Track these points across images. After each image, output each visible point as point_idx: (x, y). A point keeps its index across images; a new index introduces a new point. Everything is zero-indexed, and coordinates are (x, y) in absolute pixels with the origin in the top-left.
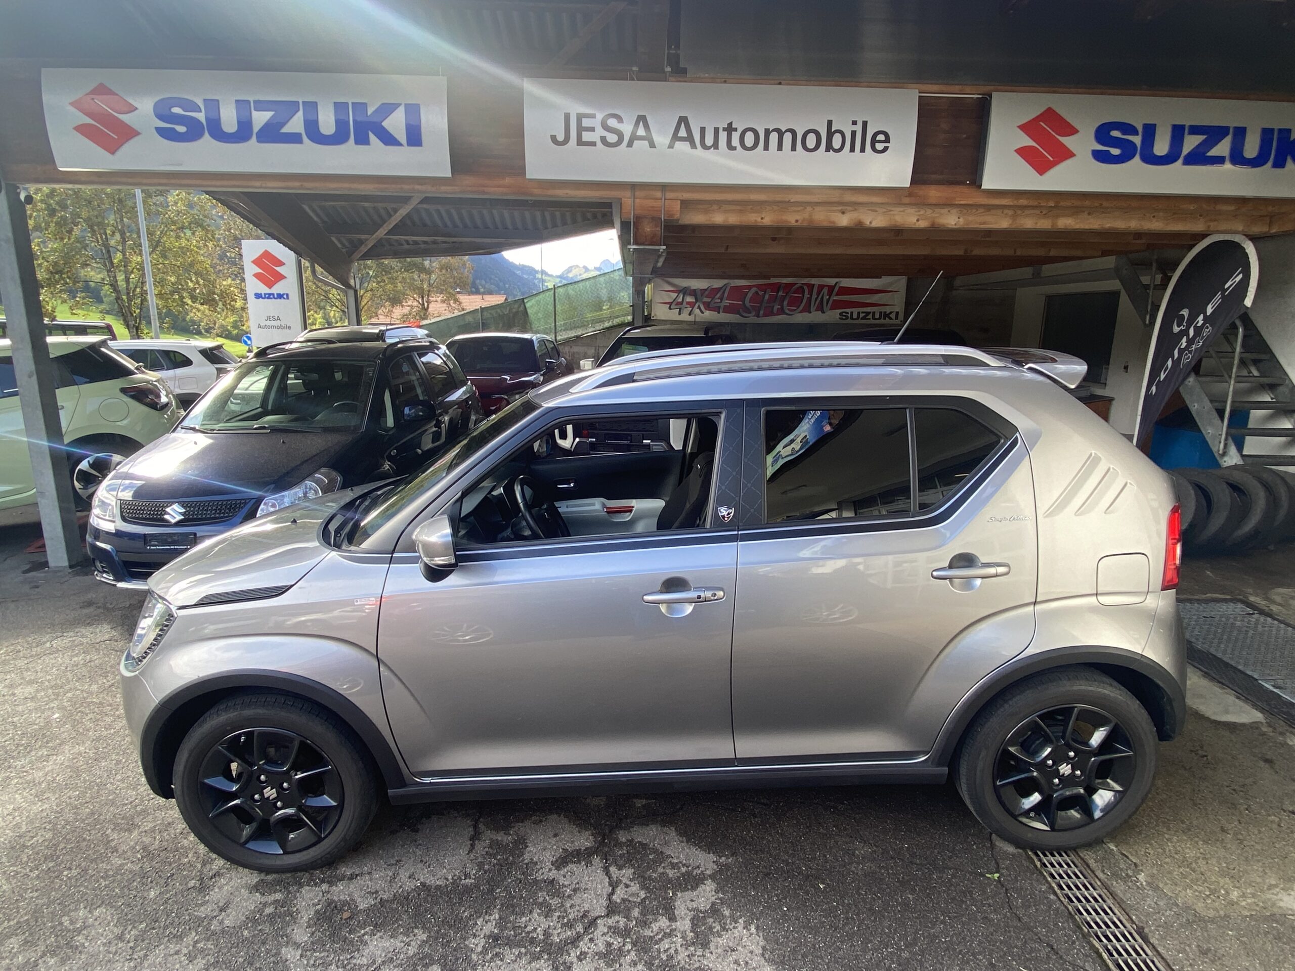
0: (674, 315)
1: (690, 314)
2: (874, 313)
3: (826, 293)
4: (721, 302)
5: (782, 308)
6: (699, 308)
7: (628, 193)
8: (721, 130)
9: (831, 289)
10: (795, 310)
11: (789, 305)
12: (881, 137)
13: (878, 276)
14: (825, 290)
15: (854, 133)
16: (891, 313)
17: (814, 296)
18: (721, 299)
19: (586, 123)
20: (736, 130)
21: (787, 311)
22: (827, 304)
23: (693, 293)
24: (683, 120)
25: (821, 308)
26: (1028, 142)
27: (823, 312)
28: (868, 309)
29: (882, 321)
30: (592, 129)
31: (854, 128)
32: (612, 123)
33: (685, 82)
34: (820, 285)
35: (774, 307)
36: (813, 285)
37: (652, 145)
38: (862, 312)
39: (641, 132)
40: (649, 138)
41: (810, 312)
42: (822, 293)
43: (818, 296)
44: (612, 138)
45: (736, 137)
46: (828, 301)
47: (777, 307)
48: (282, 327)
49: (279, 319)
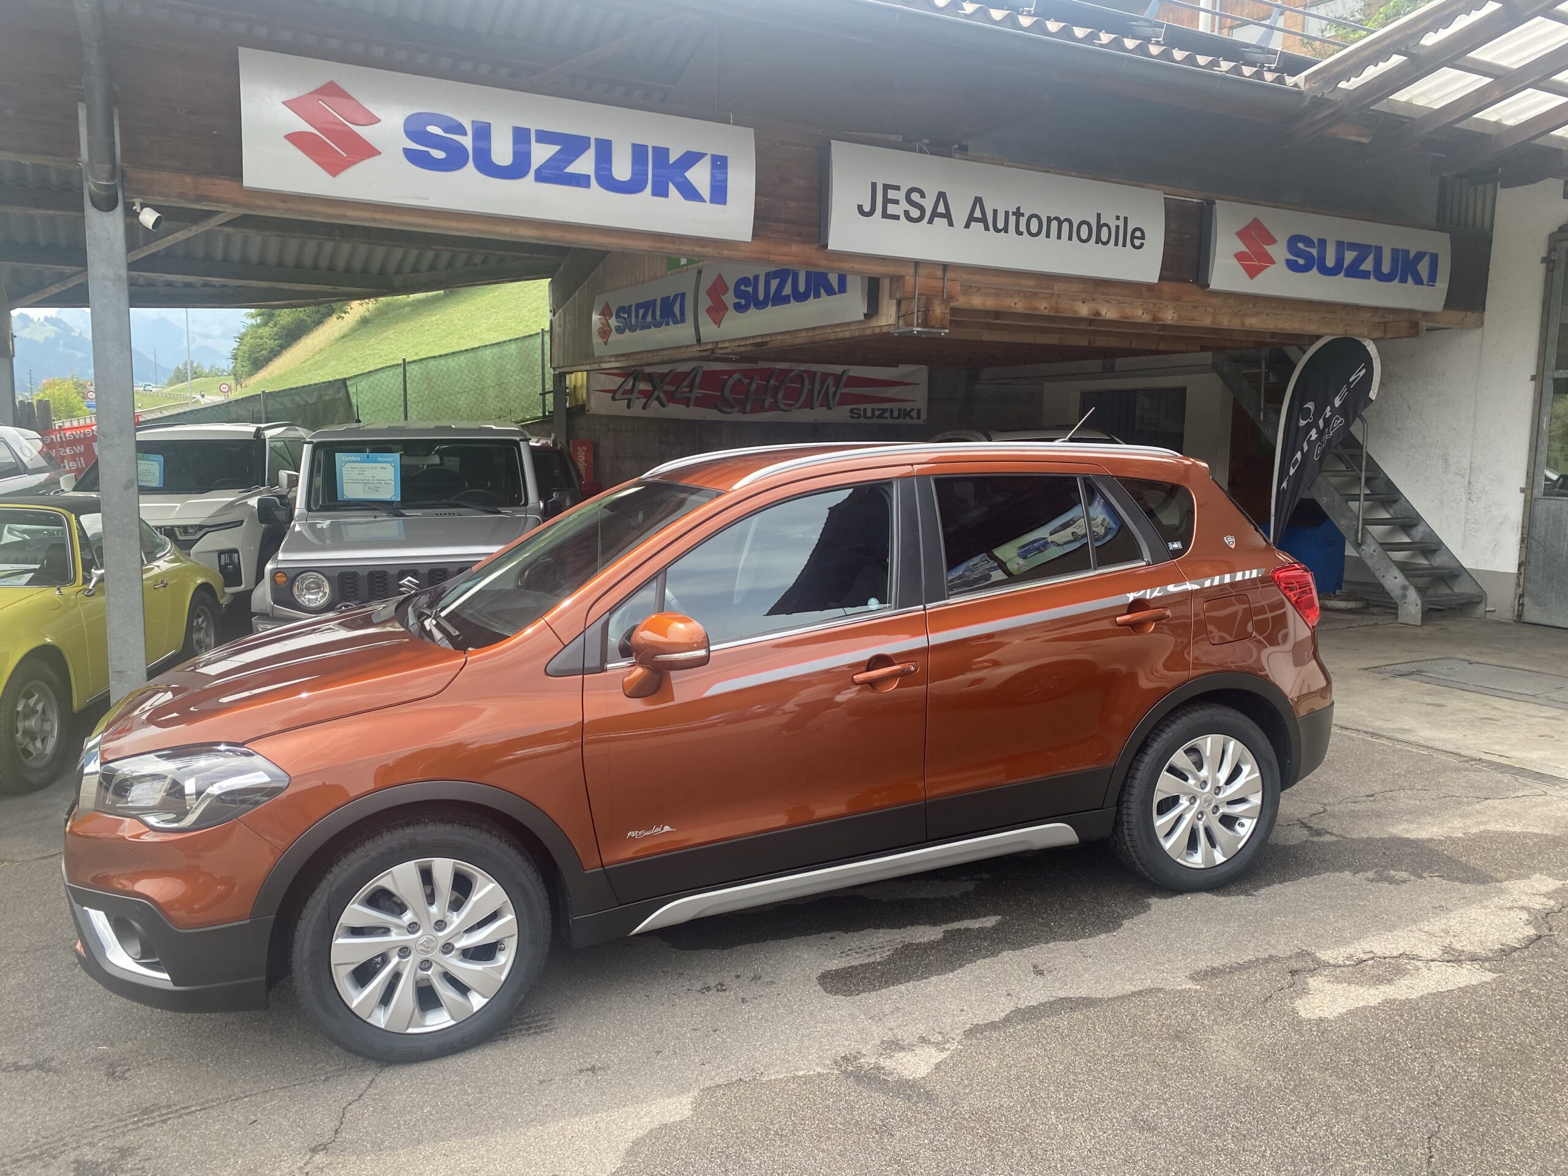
0: (620, 408)
1: (644, 408)
2: (892, 410)
3: (831, 384)
4: (691, 391)
5: (776, 401)
6: (658, 399)
7: (911, 271)
8: (1010, 214)
9: (838, 378)
10: (790, 405)
11: (784, 398)
12: (1138, 234)
13: (894, 364)
14: (830, 381)
15: (1117, 227)
16: (912, 410)
17: (817, 387)
18: (691, 387)
19: (892, 194)
20: (1023, 215)
21: (782, 406)
22: (834, 397)
23: (649, 378)
24: (978, 200)
25: (826, 403)
27: (829, 409)
28: (885, 406)
29: (901, 421)
30: (896, 202)
31: (1118, 223)
32: (915, 197)
33: (968, 160)
34: (823, 374)
35: (764, 400)
36: (815, 373)
37: (951, 224)
38: (878, 409)
39: (941, 209)
40: (947, 216)
41: (812, 408)
42: (827, 383)
43: (822, 387)
44: (915, 213)
45: (1023, 221)
46: (835, 393)
47: (769, 401)
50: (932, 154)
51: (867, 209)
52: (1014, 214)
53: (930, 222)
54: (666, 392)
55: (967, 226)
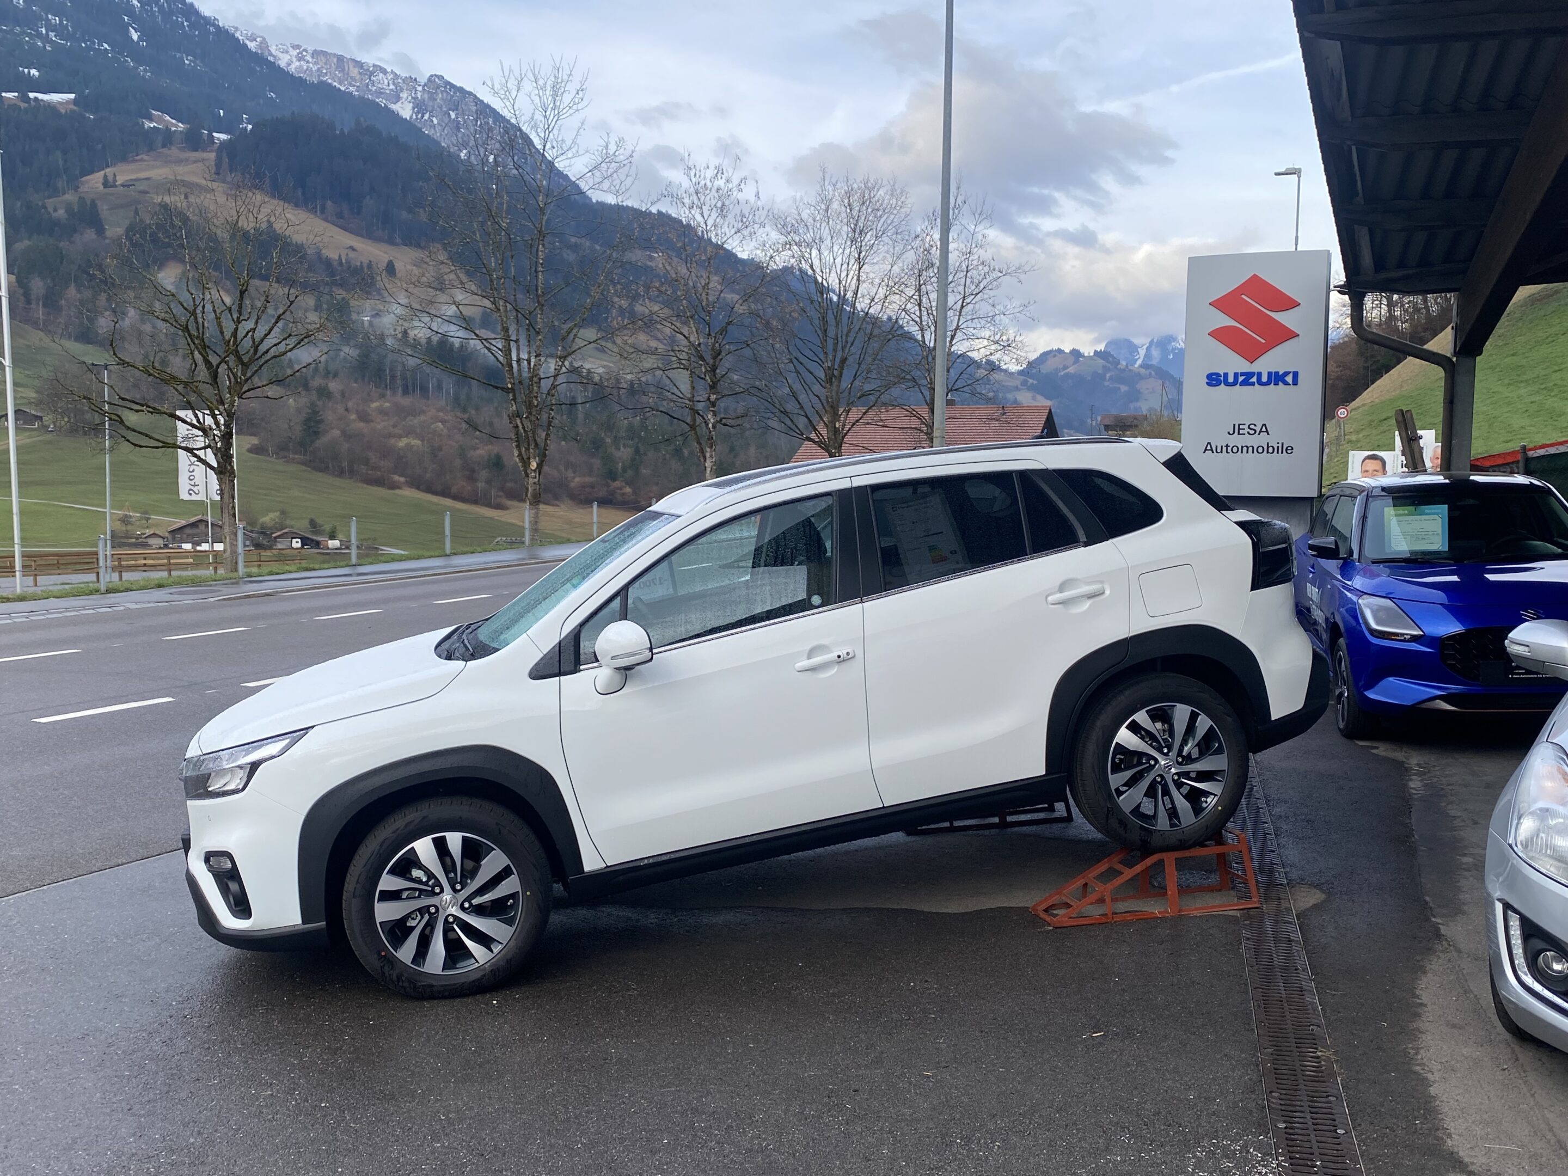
48: (1271, 450)
49: (1265, 429)
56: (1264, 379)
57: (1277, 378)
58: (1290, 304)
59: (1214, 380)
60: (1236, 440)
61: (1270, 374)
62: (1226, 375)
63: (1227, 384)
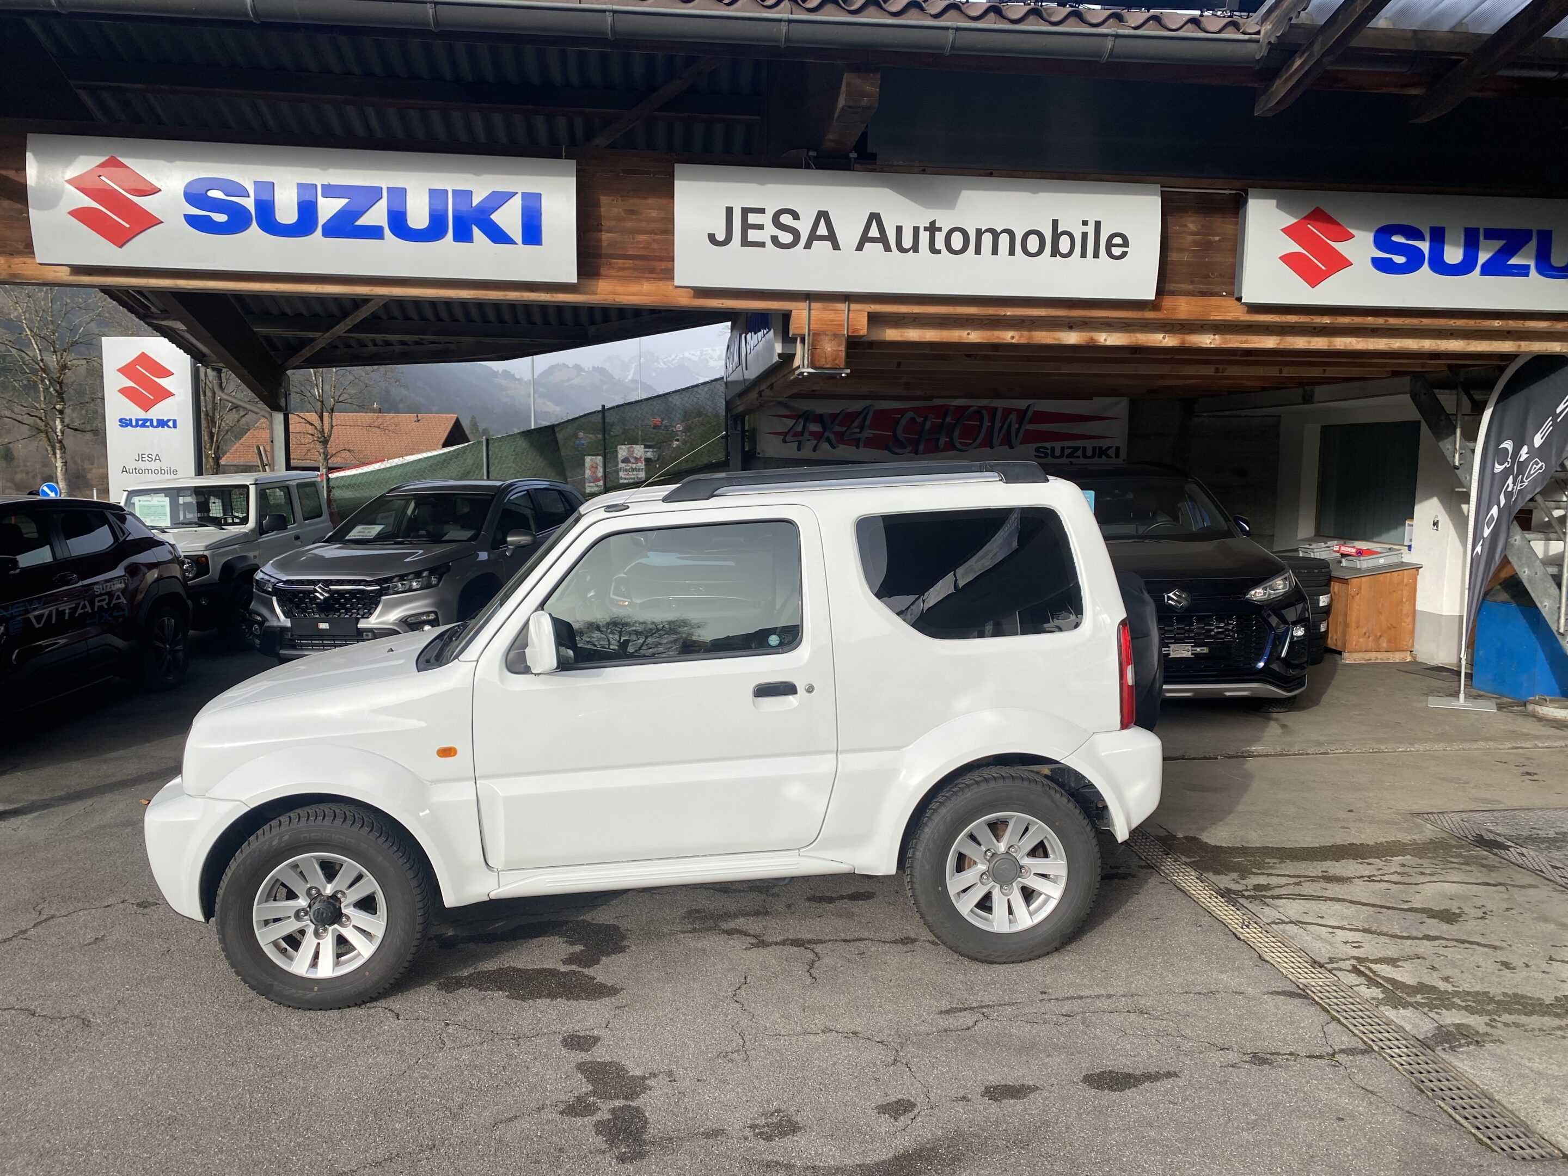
0: (789, 450)
1: (814, 450)
2: (1085, 448)
3: (1014, 421)
4: (860, 432)
5: (951, 441)
6: (828, 440)
7: (802, 305)
8: (921, 230)
9: (1022, 414)
10: (971, 444)
11: (960, 437)
12: (1118, 240)
13: (1088, 397)
14: (1013, 417)
15: (1085, 236)
16: (1109, 448)
17: (998, 424)
18: (862, 427)
19: (753, 219)
20: (940, 229)
21: (959, 446)
22: (1017, 434)
23: (820, 419)
24: (875, 217)
25: (1008, 442)
26: (1294, 248)
27: (1011, 447)
28: (1076, 443)
29: (1096, 460)
30: (760, 227)
31: (1085, 229)
32: (786, 219)
33: (875, 170)
34: (1004, 409)
35: (938, 439)
36: (996, 409)
37: (836, 246)
38: (1068, 448)
39: (822, 230)
40: (832, 237)
41: (992, 447)
42: (1009, 420)
43: (1003, 424)
44: (786, 238)
45: (940, 238)
46: (1018, 430)
47: (943, 440)
48: (163, 472)
49: (158, 458)
50: (817, 168)
51: (721, 237)
52: (926, 229)
53: (808, 246)
54: (836, 434)
55: (860, 247)
56: (155, 424)
57: (162, 423)
58: (167, 373)
59: (125, 423)
60: (140, 465)
61: (158, 420)
62: (131, 420)
63: (132, 426)
